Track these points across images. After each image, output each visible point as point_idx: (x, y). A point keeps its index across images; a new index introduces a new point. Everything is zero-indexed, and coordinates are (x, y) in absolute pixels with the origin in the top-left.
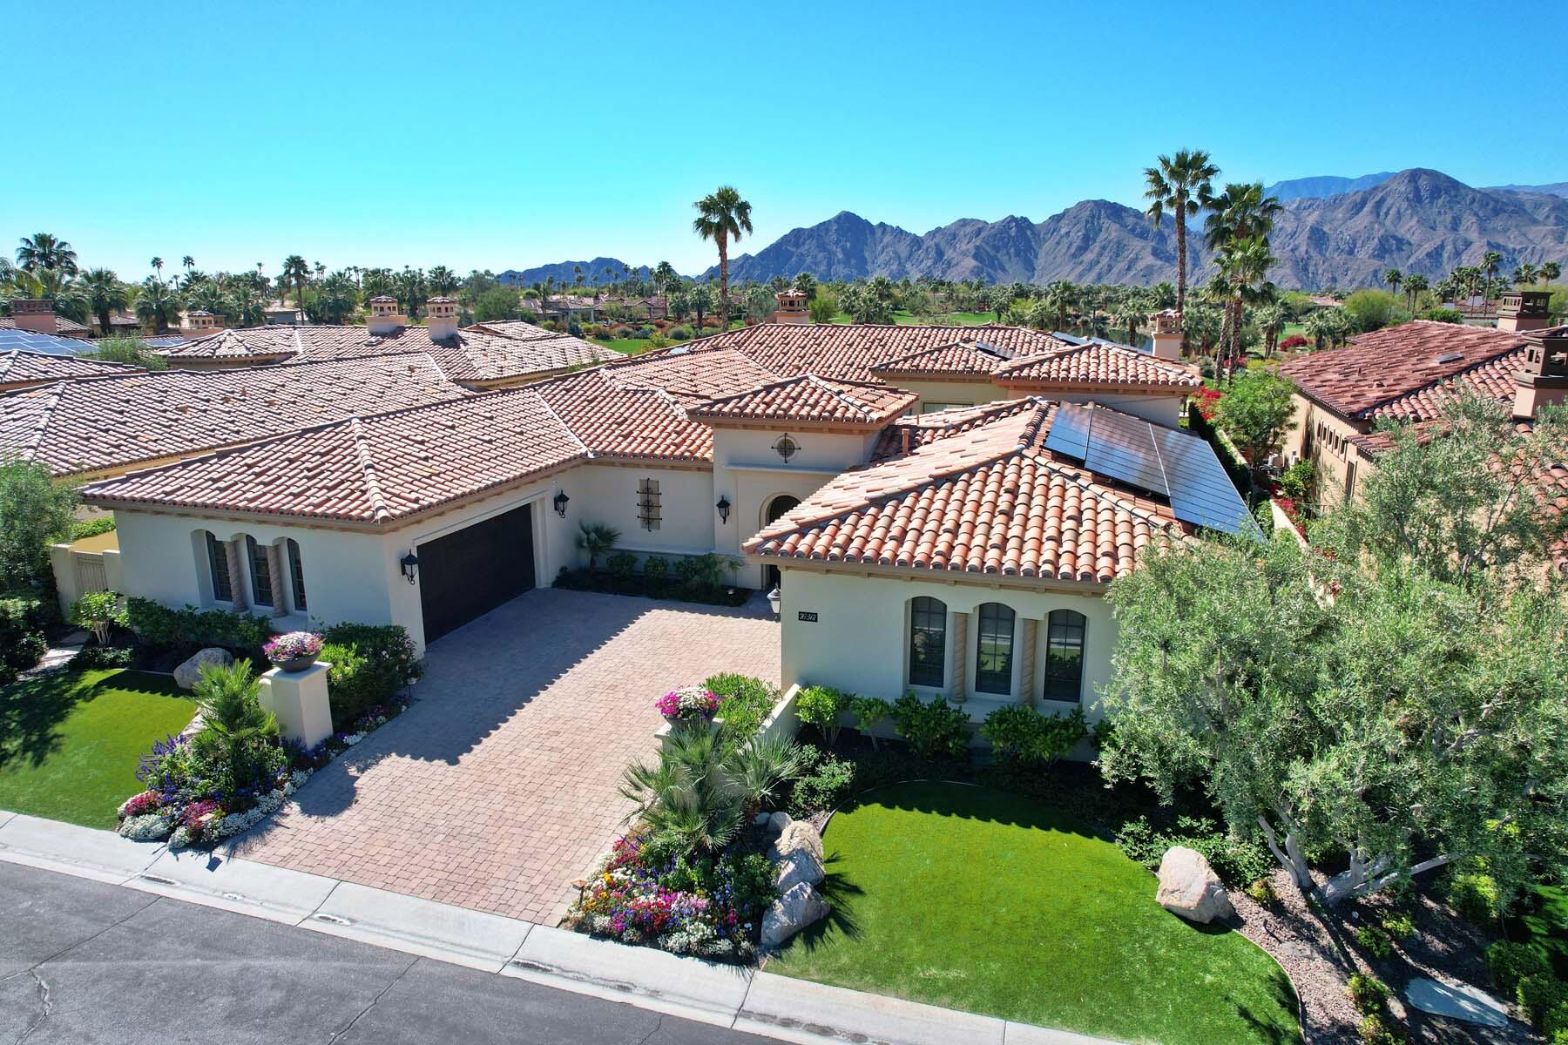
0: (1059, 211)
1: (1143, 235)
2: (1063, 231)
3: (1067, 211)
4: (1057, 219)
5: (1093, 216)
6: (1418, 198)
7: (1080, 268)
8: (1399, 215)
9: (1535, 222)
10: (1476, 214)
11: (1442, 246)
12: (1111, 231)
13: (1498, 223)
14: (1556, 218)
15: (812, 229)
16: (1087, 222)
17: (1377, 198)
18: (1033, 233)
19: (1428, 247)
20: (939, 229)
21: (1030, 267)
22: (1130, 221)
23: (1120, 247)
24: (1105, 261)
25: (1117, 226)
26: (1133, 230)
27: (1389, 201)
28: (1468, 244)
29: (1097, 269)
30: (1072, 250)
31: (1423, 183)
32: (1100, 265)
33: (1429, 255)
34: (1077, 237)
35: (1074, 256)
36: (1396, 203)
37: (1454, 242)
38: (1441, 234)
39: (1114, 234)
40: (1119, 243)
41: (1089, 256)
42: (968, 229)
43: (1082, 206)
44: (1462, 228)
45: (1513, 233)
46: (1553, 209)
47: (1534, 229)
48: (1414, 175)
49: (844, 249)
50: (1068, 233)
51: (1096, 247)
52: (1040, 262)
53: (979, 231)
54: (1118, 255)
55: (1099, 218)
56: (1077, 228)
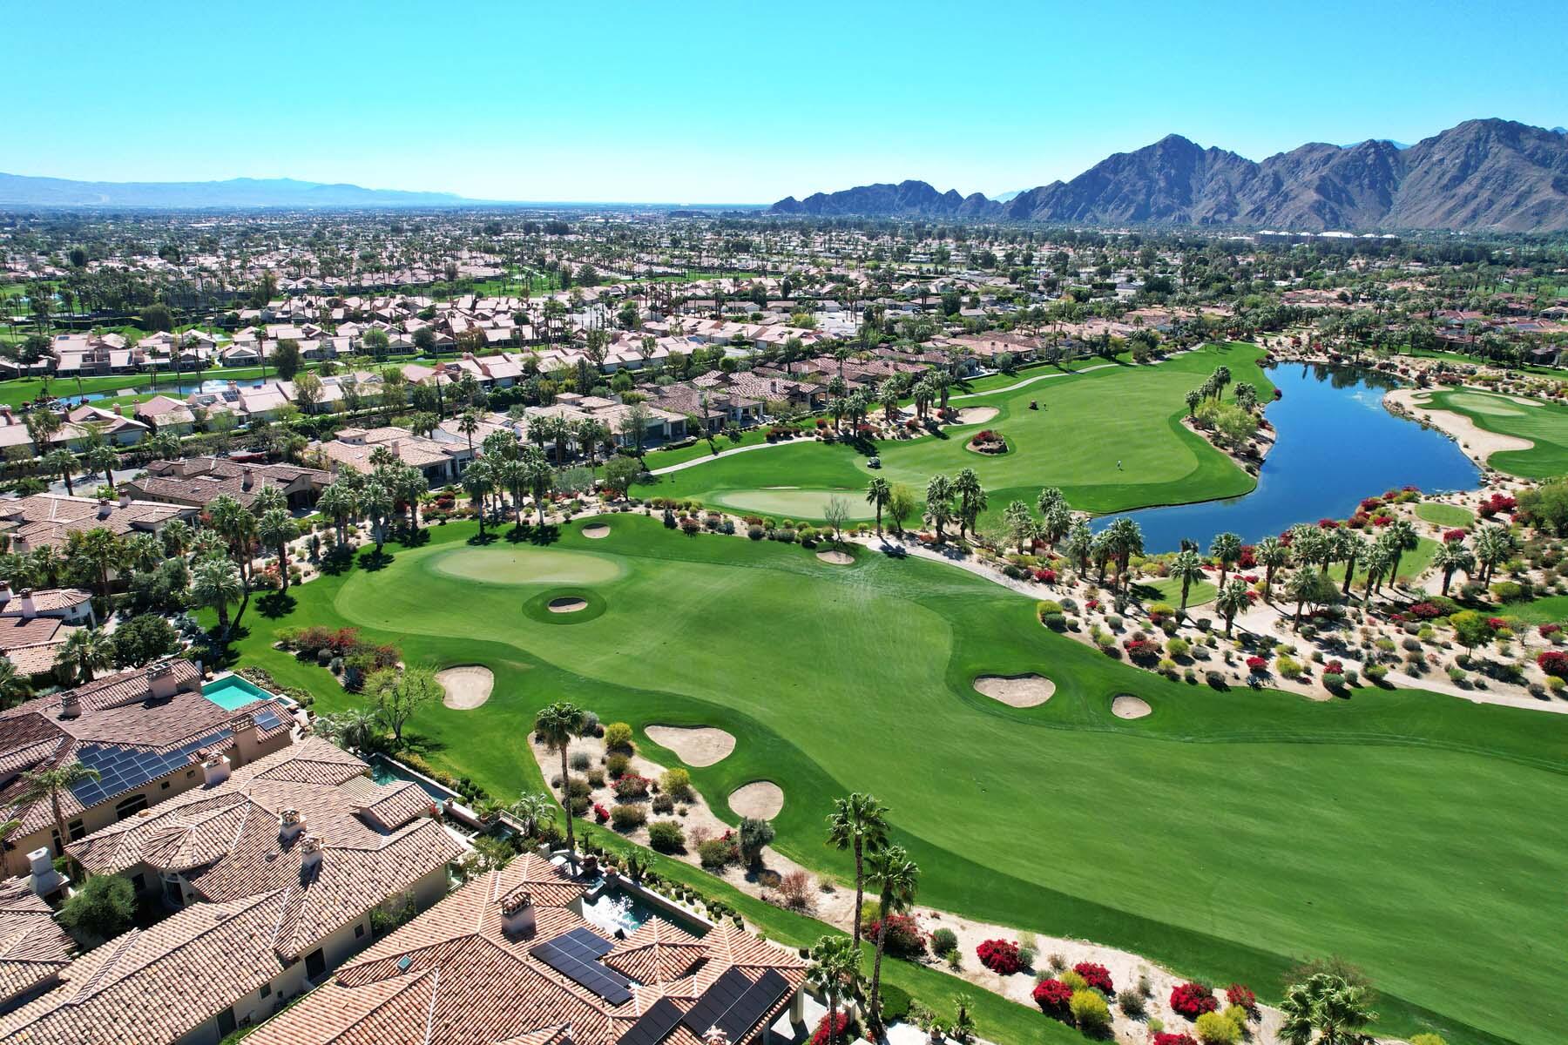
0: (1435, 133)
1: (1545, 162)
2: (1435, 158)
3: (1444, 134)
4: (1430, 143)
5: (1478, 140)
7: (1450, 204)
12: (1501, 156)
15: (1134, 155)
16: (1469, 147)
18: (1396, 160)
20: (1281, 155)
21: (1386, 201)
22: (1530, 144)
23: (1509, 177)
24: (1485, 195)
25: (1510, 151)
26: (1531, 156)
29: (1473, 205)
30: (1445, 181)
32: (1478, 200)
34: (1452, 165)
35: (1446, 188)
39: (1503, 162)
40: (1509, 172)
41: (1465, 189)
42: (1316, 155)
43: (1464, 127)
49: (1168, 177)
50: (1441, 161)
51: (1475, 179)
52: (1398, 197)
53: (1330, 157)
54: (1504, 188)
55: (1486, 141)
56: (1454, 154)
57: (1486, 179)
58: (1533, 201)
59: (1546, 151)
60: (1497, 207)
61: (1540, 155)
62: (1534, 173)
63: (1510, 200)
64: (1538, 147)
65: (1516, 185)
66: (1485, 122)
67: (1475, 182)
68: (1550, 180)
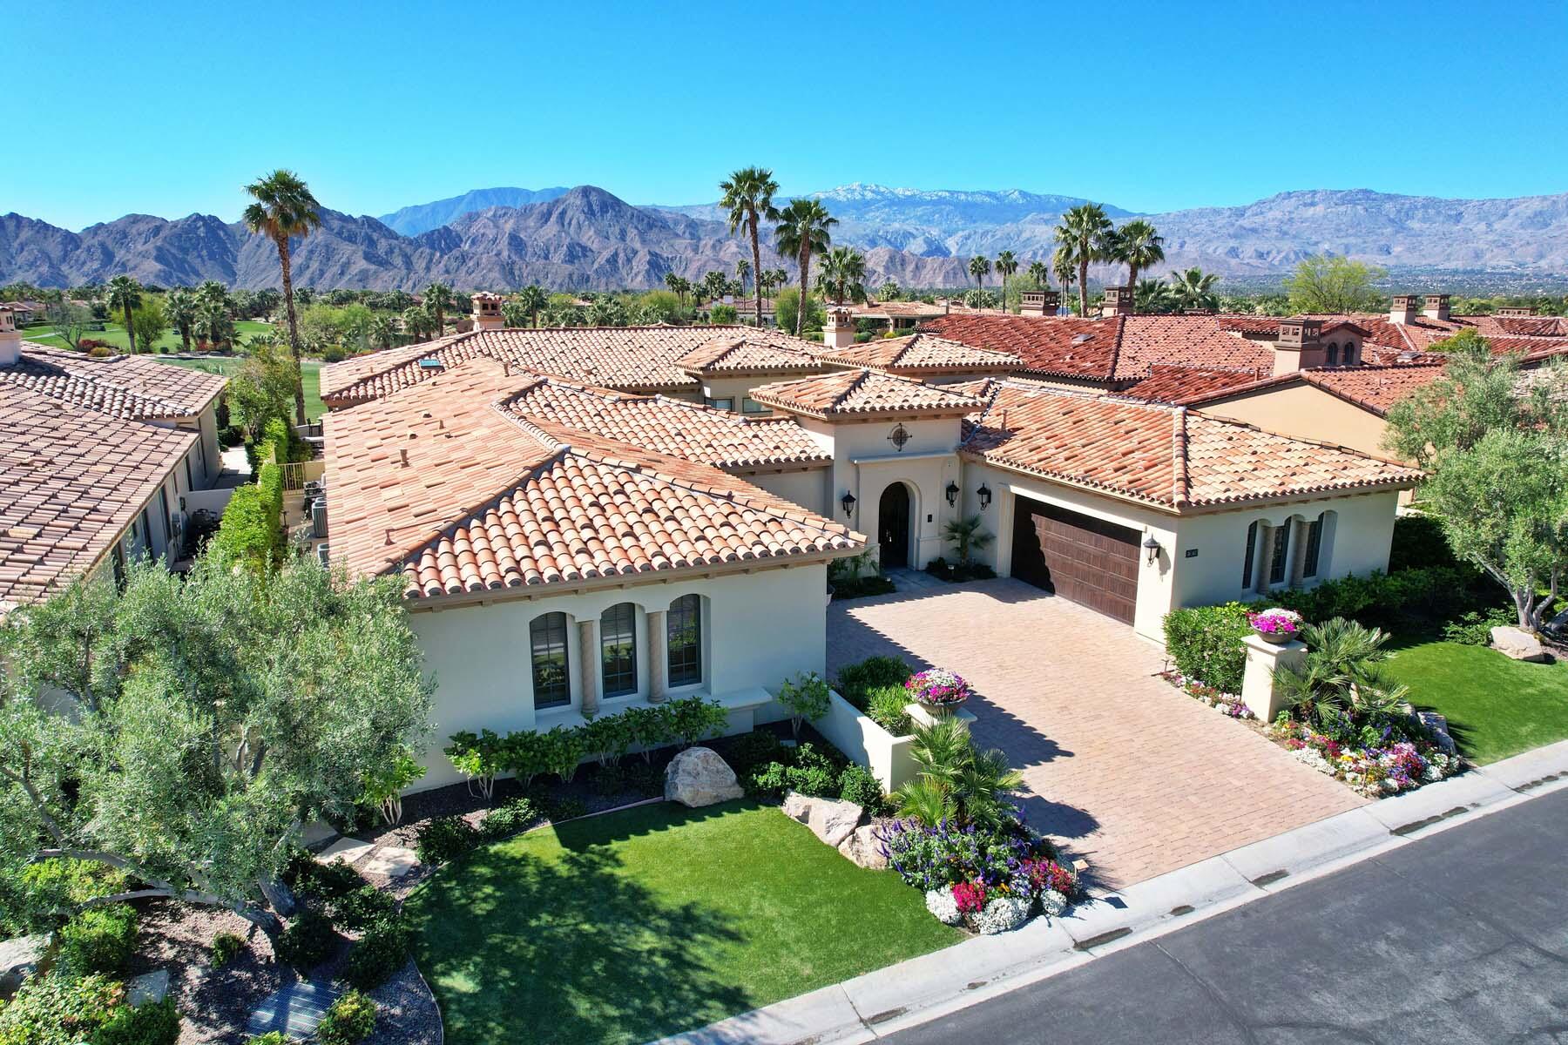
57: (311, 252)
58: (354, 269)
59: (349, 231)
61: (345, 234)
64: (342, 228)
65: (337, 257)
68: (360, 253)
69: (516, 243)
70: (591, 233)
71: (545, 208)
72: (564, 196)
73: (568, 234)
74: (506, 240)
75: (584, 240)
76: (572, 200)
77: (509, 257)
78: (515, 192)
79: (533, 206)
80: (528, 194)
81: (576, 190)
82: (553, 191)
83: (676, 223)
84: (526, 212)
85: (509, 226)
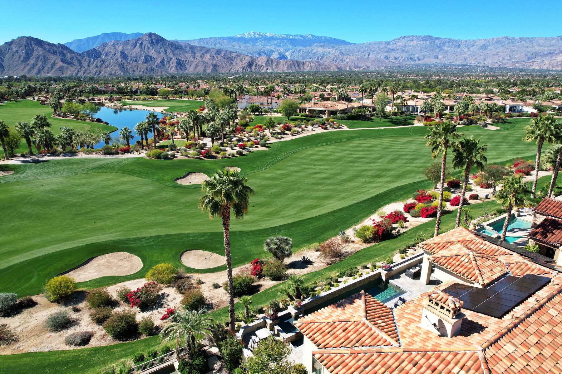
0: (10, 40)
1: (55, 53)
2: (14, 50)
4: (9, 44)
5: (28, 44)
6: (153, 43)
7: (28, 68)
8: (148, 49)
9: (187, 52)
10: (171, 49)
11: (164, 59)
12: (39, 51)
13: (177, 52)
14: (192, 51)
16: (26, 47)
17: (140, 42)
19: (160, 59)
22: (46, 47)
23: (45, 60)
24: (40, 64)
25: (41, 49)
26: (49, 51)
27: (144, 43)
28: (171, 59)
29: (37, 67)
30: (22, 58)
31: (153, 37)
32: (38, 66)
33: (160, 62)
34: (22, 53)
35: (23, 61)
36: (147, 44)
37: (167, 58)
38: (162, 56)
39: (41, 52)
40: (44, 56)
41: (31, 62)
43: (21, 38)
44: (168, 54)
45: (182, 55)
46: (190, 48)
47: (187, 54)
48: (150, 35)
50: (17, 51)
54: (46, 62)
55: (31, 45)
56: (21, 49)
57: (38, 58)
58: (57, 66)
59: (53, 50)
60: (46, 68)
62: (53, 57)
63: (49, 66)
64: (50, 48)
65: (49, 61)
66: (27, 38)
67: (34, 59)
68: (59, 59)
69: (124, 55)
70: (153, 51)
71: (134, 41)
72: (142, 37)
73: (144, 52)
74: (119, 54)
75: (151, 54)
76: (144, 38)
77: (122, 61)
78: (121, 35)
79: (129, 41)
80: (126, 35)
81: (146, 34)
82: (136, 34)
83: (186, 47)
84: (127, 43)
85: (120, 48)
